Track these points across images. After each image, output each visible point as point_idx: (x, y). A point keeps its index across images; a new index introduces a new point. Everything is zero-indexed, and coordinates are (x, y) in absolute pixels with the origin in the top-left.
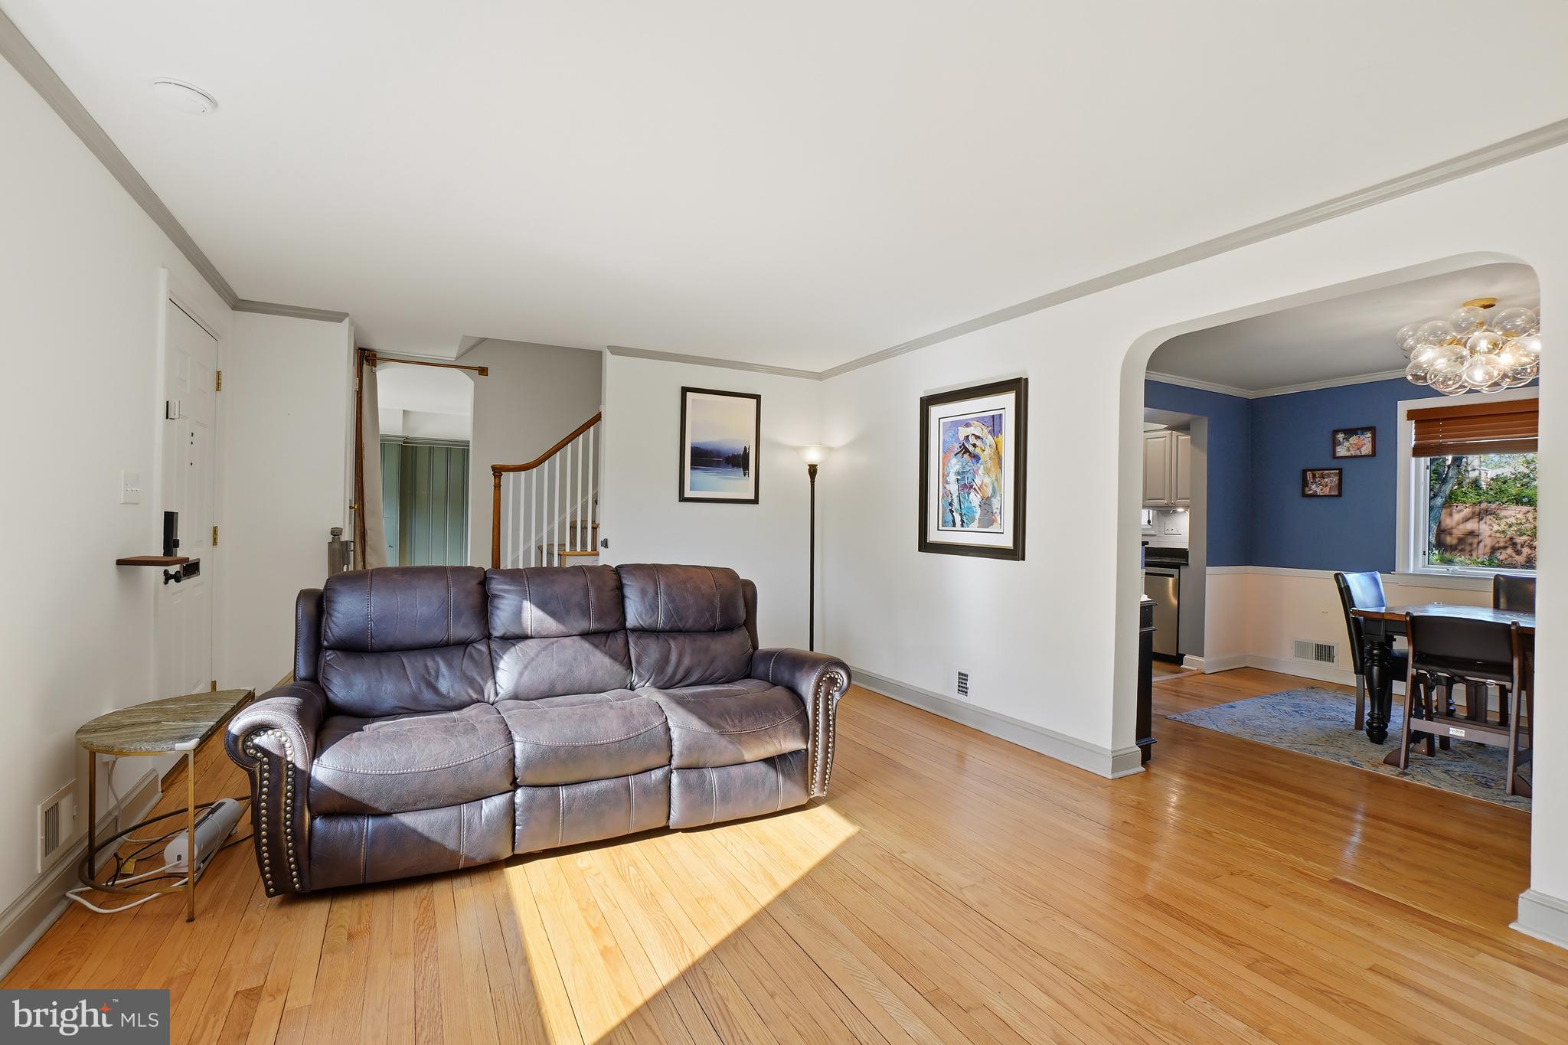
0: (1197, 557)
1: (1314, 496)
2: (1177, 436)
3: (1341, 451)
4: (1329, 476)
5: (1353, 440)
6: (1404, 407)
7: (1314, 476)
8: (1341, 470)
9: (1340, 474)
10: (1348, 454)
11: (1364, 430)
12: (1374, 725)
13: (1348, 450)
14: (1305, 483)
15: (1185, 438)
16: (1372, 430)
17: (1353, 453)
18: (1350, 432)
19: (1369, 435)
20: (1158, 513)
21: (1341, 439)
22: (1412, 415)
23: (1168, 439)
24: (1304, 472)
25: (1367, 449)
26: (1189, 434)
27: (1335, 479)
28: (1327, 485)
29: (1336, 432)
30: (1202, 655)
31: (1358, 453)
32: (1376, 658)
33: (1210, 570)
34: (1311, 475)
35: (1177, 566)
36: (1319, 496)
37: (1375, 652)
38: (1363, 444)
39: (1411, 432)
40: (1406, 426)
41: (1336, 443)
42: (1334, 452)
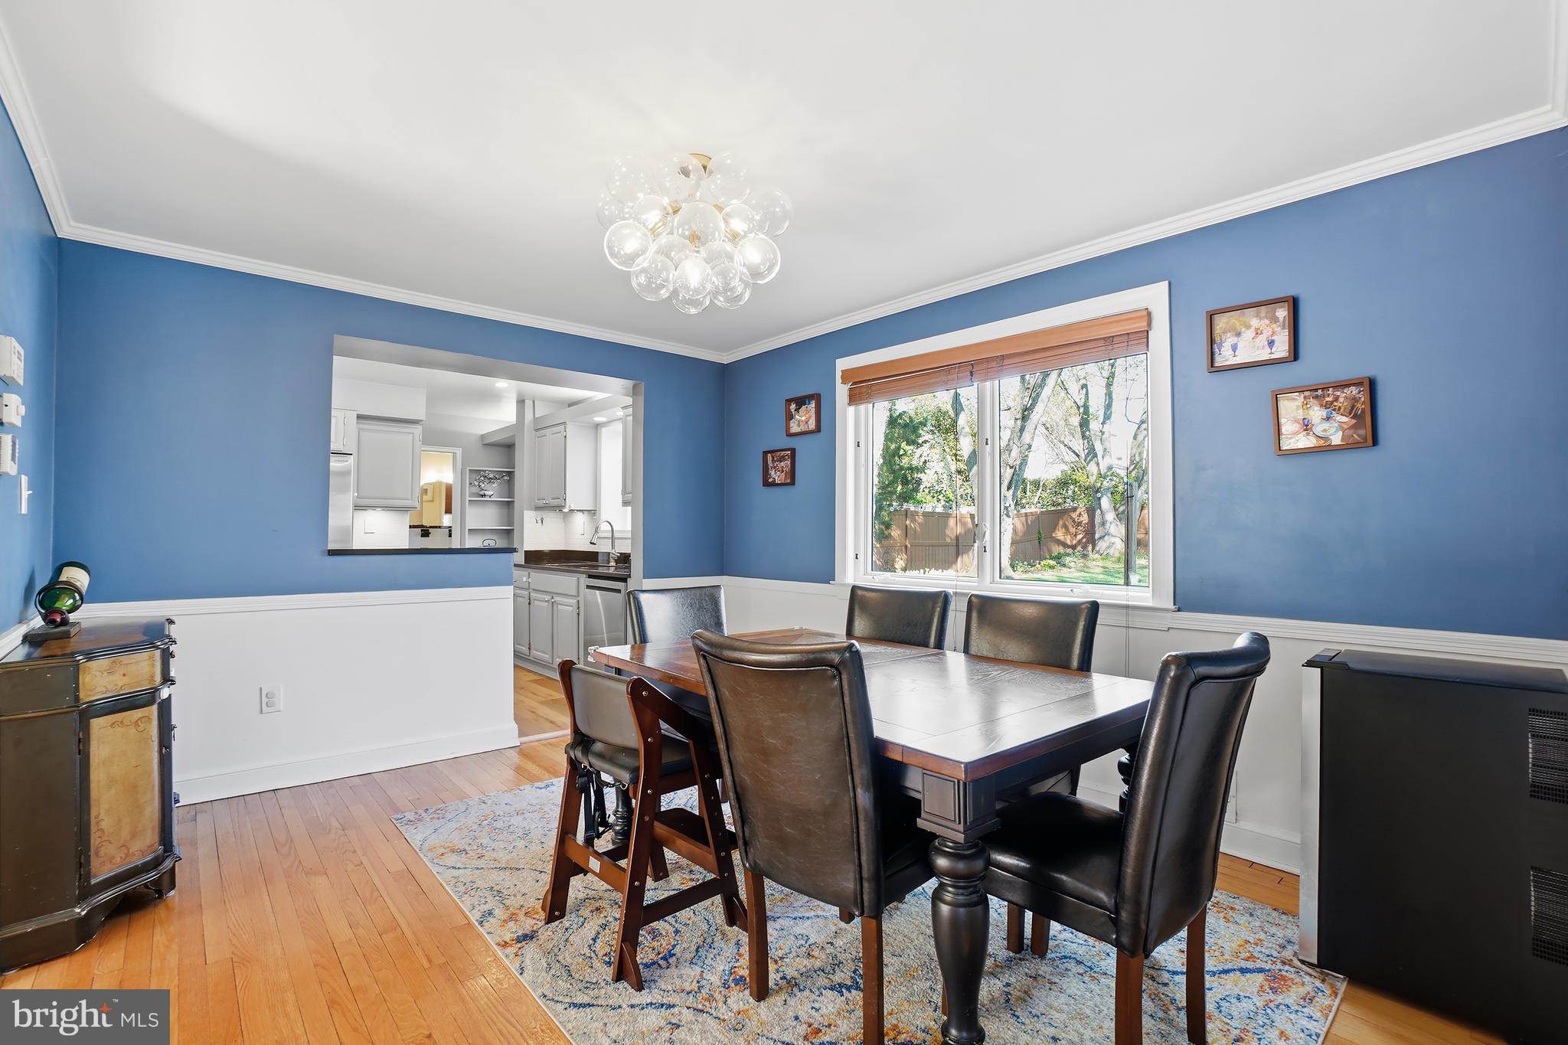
1: (775, 484)
4: (783, 459)
6: (841, 367)
8: (793, 449)
9: (793, 456)
14: (765, 470)
22: (847, 375)
24: (766, 454)
27: (789, 462)
28: (783, 471)
33: (648, 584)
34: (770, 458)
35: (625, 579)
36: (778, 485)
39: (846, 399)
40: (842, 391)
41: (790, 417)
42: (788, 427)
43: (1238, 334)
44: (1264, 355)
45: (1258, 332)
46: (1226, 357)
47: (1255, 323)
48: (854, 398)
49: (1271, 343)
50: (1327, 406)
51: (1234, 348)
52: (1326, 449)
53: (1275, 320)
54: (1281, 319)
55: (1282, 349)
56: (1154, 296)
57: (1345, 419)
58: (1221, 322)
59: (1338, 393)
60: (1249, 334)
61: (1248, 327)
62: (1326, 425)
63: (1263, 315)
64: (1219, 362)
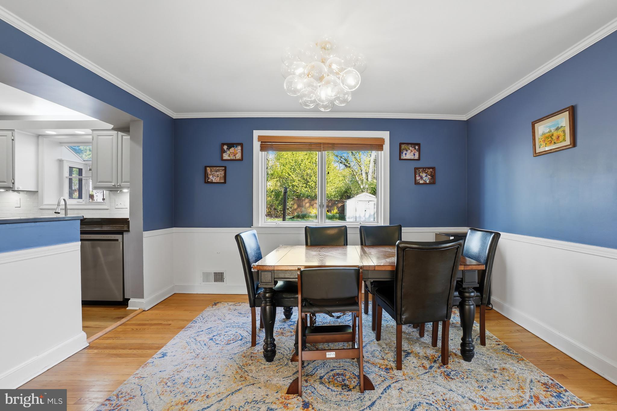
0: (136, 224)
1: (212, 183)
2: (122, 136)
3: (226, 156)
4: (218, 171)
5: (232, 150)
6: (257, 133)
7: (211, 171)
8: (225, 167)
9: (225, 170)
10: (229, 158)
11: (238, 144)
12: (269, 349)
13: (229, 156)
14: (206, 175)
15: (127, 137)
16: (241, 145)
17: (232, 157)
18: (230, 146)
19: (239, 148)
20: (109, 194)
21: (225, 149)
22: (260, 138)
23: (115, 138)
24: (206, 167)
25: (239, 156)
26: (129, 135)
27: (223, 173)
28: (218, 176)
29: (223, 144)
30: (142, 297)
31: (234, 158)
32: (268, 300)
33: (146, 234)
34: (209, 169)
35: (121, 233)
36: (215, 183)
37: (267, 295)
38: (237, 152)
39: (259, 148)
40: (256, 145)
41: (223, 151)
42: (222, 157)
43: (407, 151)
44: (412, 157)
45: (411, 151)
46: (404, 157)
47: (411, 148)
48: (263, 148)
49: (414, 155)
50: (426, 173)
51: (406, 154)
52: (426, 184)
53: (415, 149)
54: (417, 149)
55: (417, 157)
56: (385, 135)
57: (430, 177)
58: (403, 146)
59: (428, 170)
60: (409, 151)
61: (409, 149)
62: (426, 178)
63: (413, 147)
64: (402, 158)
